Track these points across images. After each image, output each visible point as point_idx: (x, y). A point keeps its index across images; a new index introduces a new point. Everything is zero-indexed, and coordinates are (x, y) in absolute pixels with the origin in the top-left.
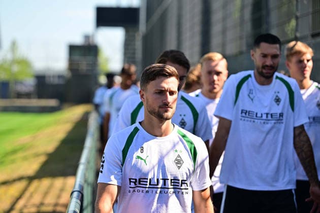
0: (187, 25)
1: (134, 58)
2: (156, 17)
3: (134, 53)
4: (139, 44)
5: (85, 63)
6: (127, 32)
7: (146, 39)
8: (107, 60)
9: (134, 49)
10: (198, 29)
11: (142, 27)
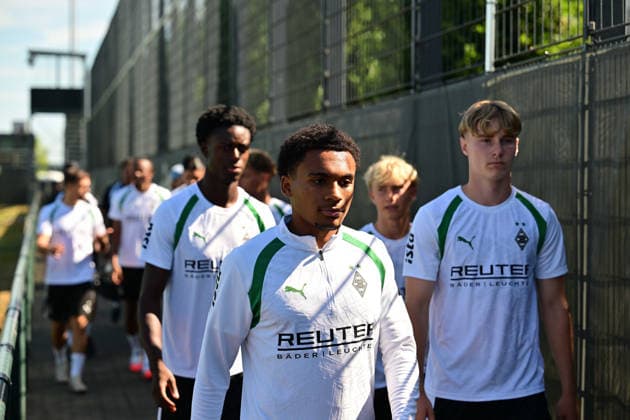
0: (140, 110)
1: (78, 149)
2: (103, 99)
3: (78, 144)
4: (83, 132)
5: (18, 155)
6: (68, 119)
7: (92, 126)
8: (46, 152)
9: (79, 139)
10: (153, 114)
11: (87, 112)
